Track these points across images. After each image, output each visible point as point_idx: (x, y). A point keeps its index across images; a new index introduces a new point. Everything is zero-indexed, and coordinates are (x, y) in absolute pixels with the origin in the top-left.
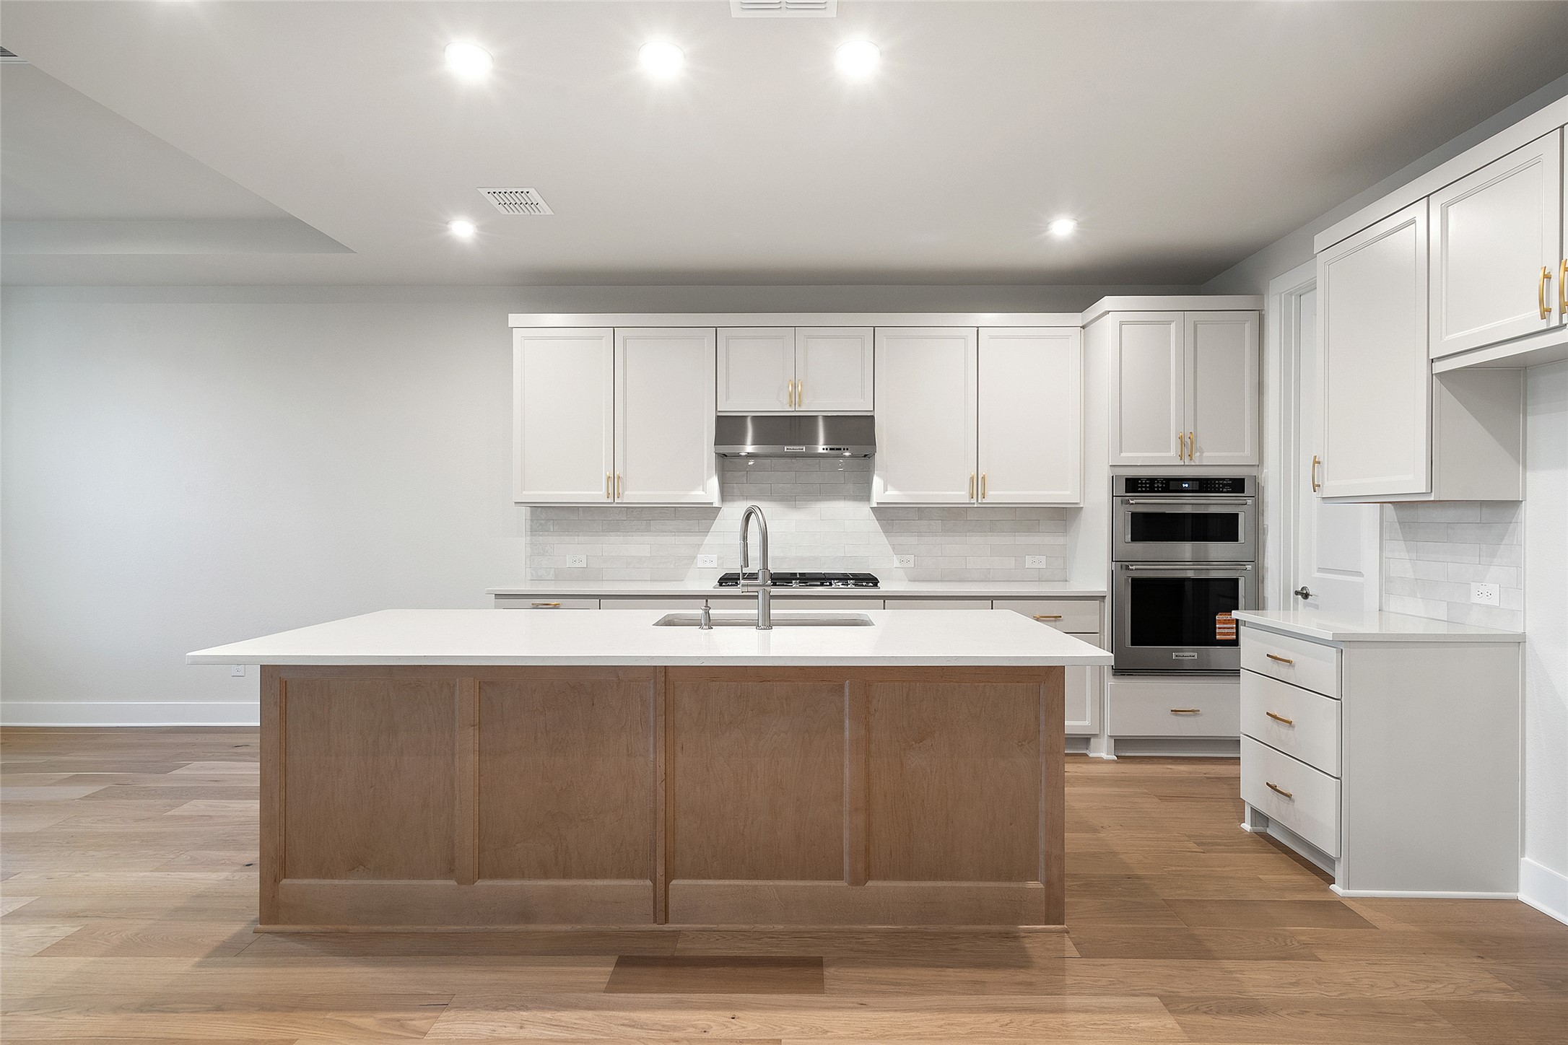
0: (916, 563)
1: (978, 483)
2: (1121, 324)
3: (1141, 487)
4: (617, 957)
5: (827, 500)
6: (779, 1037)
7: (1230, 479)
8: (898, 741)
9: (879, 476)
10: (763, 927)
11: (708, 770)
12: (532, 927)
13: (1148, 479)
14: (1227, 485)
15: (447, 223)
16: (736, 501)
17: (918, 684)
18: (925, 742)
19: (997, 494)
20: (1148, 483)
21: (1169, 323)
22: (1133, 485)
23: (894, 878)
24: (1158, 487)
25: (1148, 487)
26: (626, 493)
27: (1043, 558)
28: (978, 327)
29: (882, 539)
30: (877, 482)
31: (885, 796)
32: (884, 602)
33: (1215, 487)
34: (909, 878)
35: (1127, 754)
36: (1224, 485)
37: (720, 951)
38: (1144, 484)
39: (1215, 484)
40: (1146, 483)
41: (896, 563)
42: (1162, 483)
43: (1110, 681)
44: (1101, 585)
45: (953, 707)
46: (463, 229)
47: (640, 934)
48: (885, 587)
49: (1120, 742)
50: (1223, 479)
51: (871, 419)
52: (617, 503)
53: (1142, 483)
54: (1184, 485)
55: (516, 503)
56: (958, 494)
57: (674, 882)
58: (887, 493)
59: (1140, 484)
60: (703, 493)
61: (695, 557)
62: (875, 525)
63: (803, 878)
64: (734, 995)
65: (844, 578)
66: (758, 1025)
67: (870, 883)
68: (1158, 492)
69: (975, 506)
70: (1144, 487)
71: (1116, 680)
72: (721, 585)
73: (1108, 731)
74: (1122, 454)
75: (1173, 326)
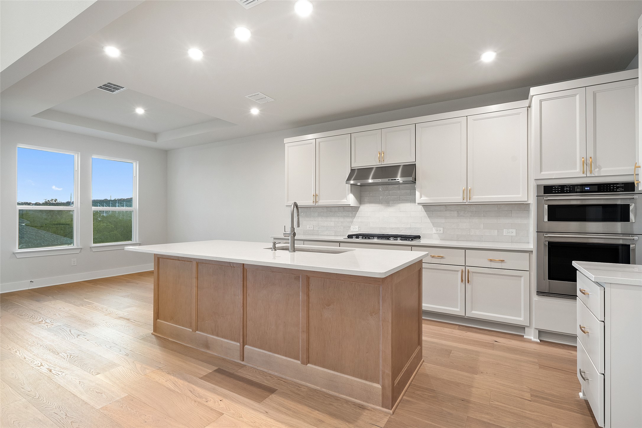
0: (444, 231)
1: (467, 192)
2: (541, 101)
3: (555, 191)
4: (217, 368)
5: (404, 203)
6: (223, 413)
7: (622, 183)
8: (320, 304)
9: (418, 191)
10: (271, 372)
11: (256, 305)
12: (208, 351)
13: (559, 186)
14: (622, 187)
15: (250, 109)
16: (366, 204)
17: (328, 280)
18: (330, 306)
19: (477, 198)
20: (559, 188)
21: (575, 95)
22: (548, 189)
23: (318, 366)
24: (567, 190)
25: (559, 191)
26: (320, 201)
27: (514, 231)
28: (467, 116)
29: (428, 220)
30: (418, 194)
31: (315, 328)
32: (412, 247)
33: (610, 189)
34: (324, 367)
35: (547, 340)
36: (618, 188)
37: (249, 376)
38: (557, 188)
39: (610, 187)
40: (558, 188)
41: (434, 231)
42: (570, 188)
43: (536, 298)
44: (531, 245)
45: (342, 292)
46: (255, 111)
47: (234, 362)
48: (423, 242)
49: (541, 333)
50: (617, 184)
51: (415, 165)
52: (317, 205)
53: (555, 188)
54: (586, 189)
55: (286, 206)
56: (458, 199)
57: (246, 346)
58: (421, 199)
59: (554, 189)
60: (346, 201)
61: (350, 227)
62: (424, 214)
63: (286, 356)
64: (232, 393)
65: (396, 237)
66: (224, 406)
67: (309, 365)
68: (567, 193)
69: (467, 204)
70: (557, 190)
71: (539, 298)
72: (348, 238)
73: (534, 326)
74: (542, 173)
75: (578, 96)
